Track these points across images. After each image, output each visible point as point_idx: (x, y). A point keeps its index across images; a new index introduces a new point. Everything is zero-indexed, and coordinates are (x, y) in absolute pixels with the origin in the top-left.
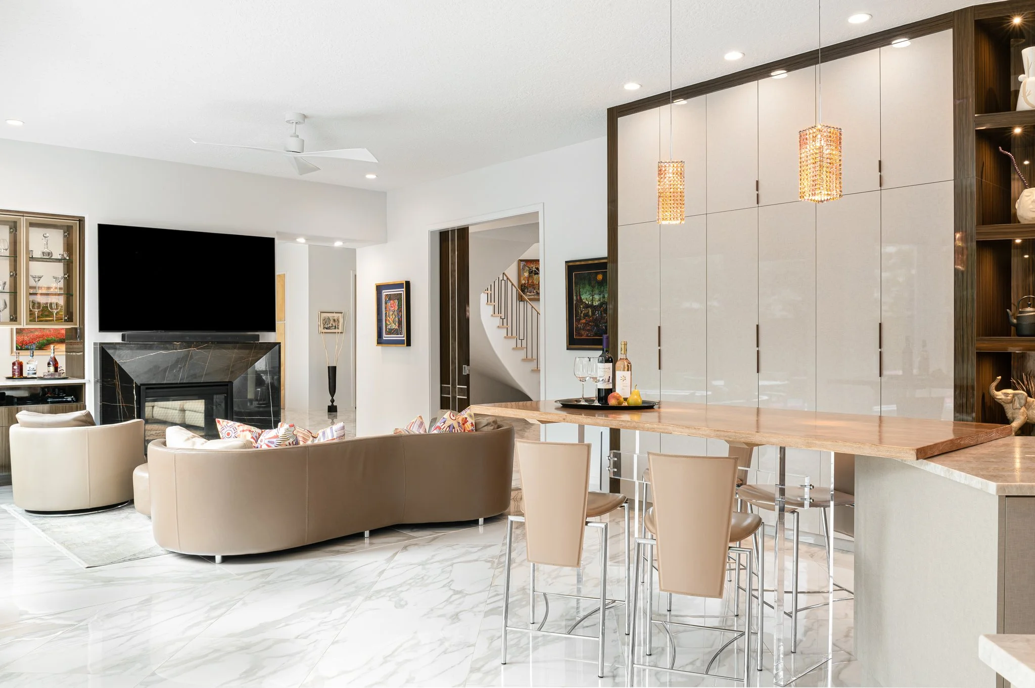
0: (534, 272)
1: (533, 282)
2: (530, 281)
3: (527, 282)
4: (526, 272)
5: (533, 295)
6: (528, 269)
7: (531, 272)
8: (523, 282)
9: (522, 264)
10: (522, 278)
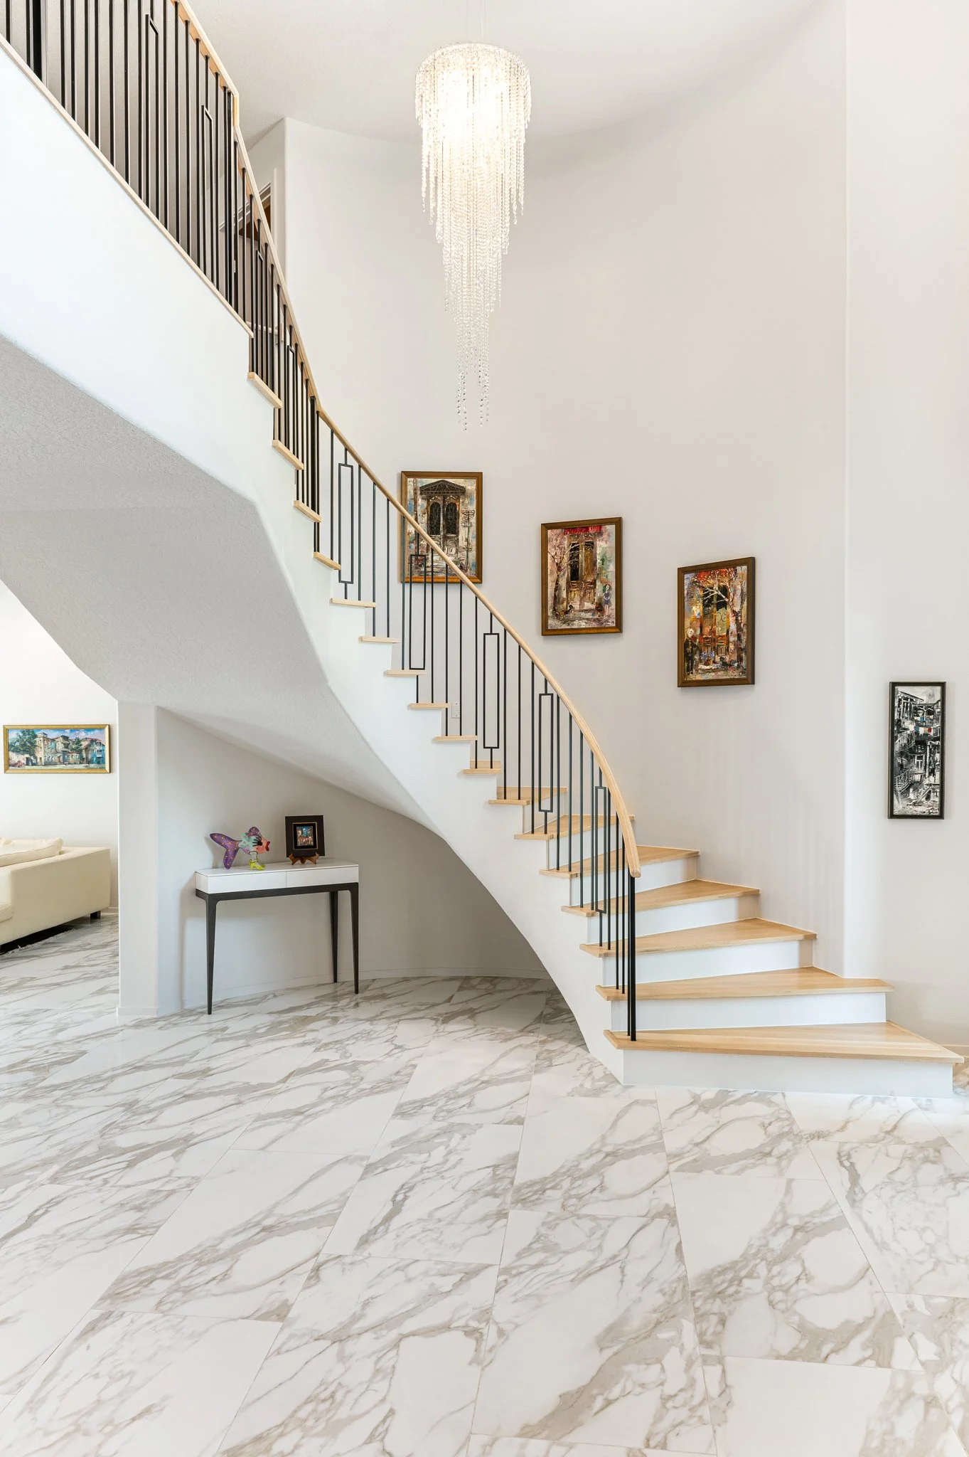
0: (715, 601)
1: (712, 632)
2: (707, 629)
3: (698, 632)
4: (695, 604)
5: (714, 671)
6: (701, 593)
7: (707, 603)
8: (690, 632)
9: (688, 578)
10: (687, 623)
